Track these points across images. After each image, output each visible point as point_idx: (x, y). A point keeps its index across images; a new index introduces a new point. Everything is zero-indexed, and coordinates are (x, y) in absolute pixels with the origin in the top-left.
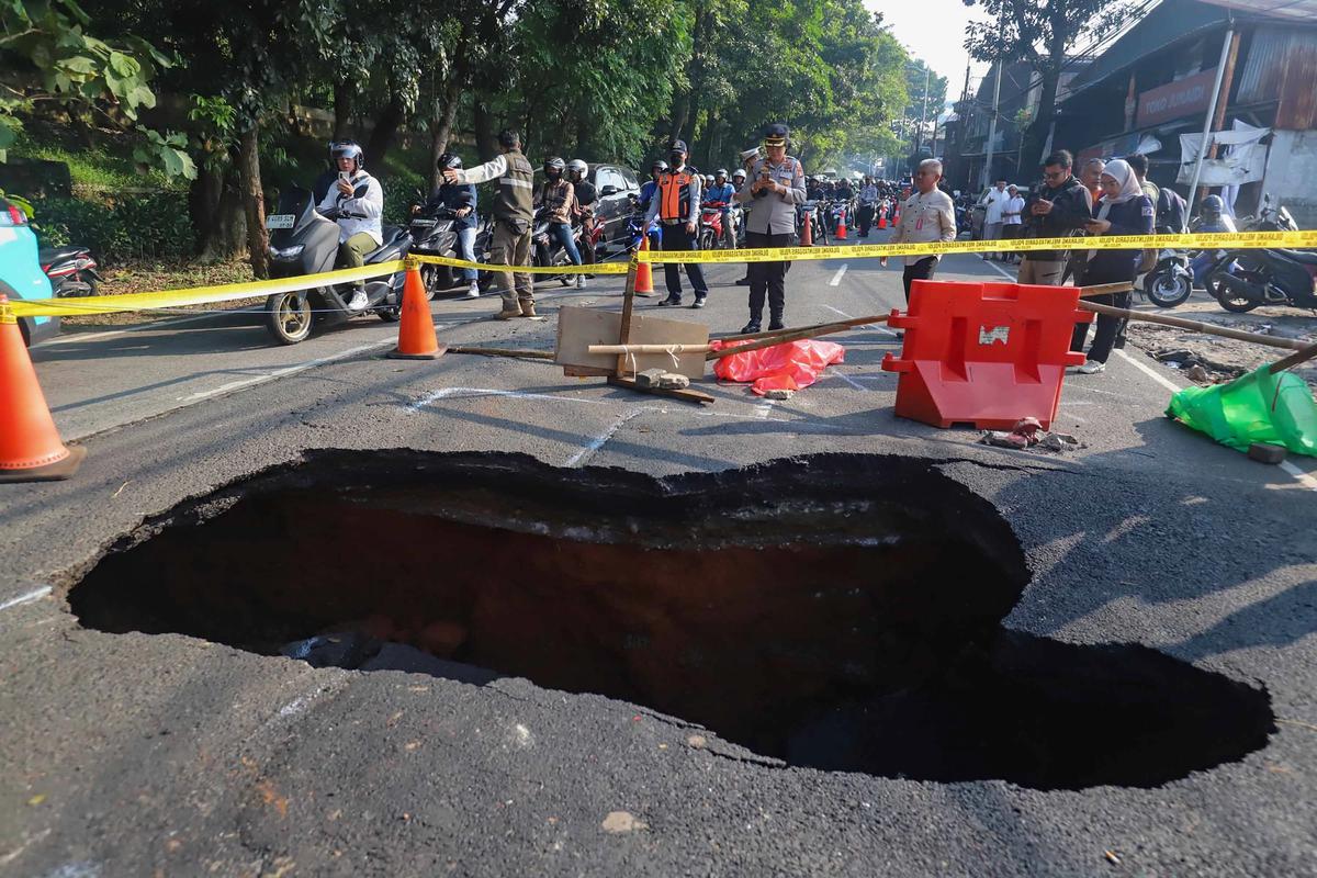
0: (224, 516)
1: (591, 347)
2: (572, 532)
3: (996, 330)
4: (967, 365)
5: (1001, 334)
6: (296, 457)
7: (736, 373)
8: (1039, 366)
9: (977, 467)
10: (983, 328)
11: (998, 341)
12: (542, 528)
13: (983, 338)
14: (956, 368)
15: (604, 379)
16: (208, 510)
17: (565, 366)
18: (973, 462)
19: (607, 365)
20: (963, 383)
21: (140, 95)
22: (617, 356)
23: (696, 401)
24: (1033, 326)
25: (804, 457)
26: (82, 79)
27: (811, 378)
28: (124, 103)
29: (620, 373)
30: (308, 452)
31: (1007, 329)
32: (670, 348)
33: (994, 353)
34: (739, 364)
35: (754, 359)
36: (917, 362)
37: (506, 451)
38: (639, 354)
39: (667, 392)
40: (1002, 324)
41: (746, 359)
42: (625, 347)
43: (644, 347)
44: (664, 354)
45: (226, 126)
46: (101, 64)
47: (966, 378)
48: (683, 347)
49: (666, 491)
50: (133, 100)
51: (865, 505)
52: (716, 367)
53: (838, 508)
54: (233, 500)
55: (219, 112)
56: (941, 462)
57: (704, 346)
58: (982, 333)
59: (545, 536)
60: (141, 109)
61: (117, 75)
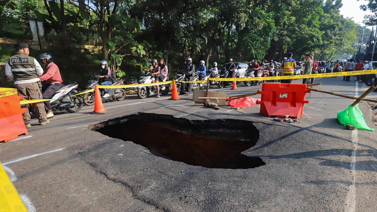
0: (124, 123)
1: (199, 98)
2: (183, 132)
3: (284, 94)
4: (277, 103)
5: (286, 95)
6: (137, 113)
7: (232, 104)
8: (296, 103)
9: (262, 124)
10: (280, 94)
11: (285, 97)
12: (178, 131)
13: (281, 96)
14: (274, 104)
15: (203, 104)
16: (122, 121)
17: (195, 101)
18: (262, 123)
19: (203, 101)
20: (275, 107)
21: (143, 52)
22: (205, 99)
23: (217, 109)
24: (294, 93)
25: (224, 119)
26: (134, 50)
27: (249, 106)
28: (140, 54)
29: (206, 103)
30: (139, 113)
31: (287, 94)
32: (217, 98)
33: (284, 100)
34: (233, 102)
35: (237, 101)
36: (264, 102)
37: (169, 114)
38: (210, 99)
39: (212, 107)
40: (285, 93)
41: (235, 101)
42: (206, 98)
43: (211, 98)
44: (216, 99)
45: (160, 57)
46: (137, 47)
47: (276, 106)
48: (220, 98)
49: (192, 123)
50: (142, 54)
51: (240, 131)
52: (228, 103)
53: (233, 131)
54: (126, 120)
55: (160, 54)
56: (255, 122)
57: (225, 98)
58: (280, 95)
59: (179, 132)
60: (143, 55)
61: (140, 49)
